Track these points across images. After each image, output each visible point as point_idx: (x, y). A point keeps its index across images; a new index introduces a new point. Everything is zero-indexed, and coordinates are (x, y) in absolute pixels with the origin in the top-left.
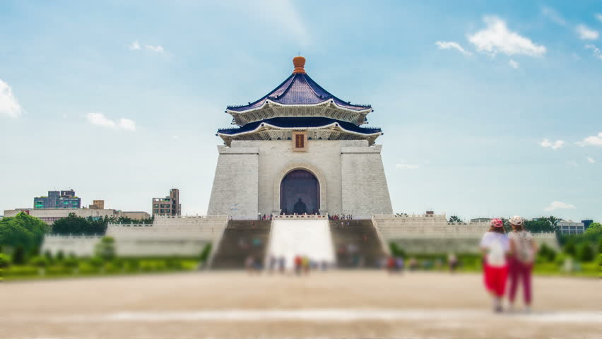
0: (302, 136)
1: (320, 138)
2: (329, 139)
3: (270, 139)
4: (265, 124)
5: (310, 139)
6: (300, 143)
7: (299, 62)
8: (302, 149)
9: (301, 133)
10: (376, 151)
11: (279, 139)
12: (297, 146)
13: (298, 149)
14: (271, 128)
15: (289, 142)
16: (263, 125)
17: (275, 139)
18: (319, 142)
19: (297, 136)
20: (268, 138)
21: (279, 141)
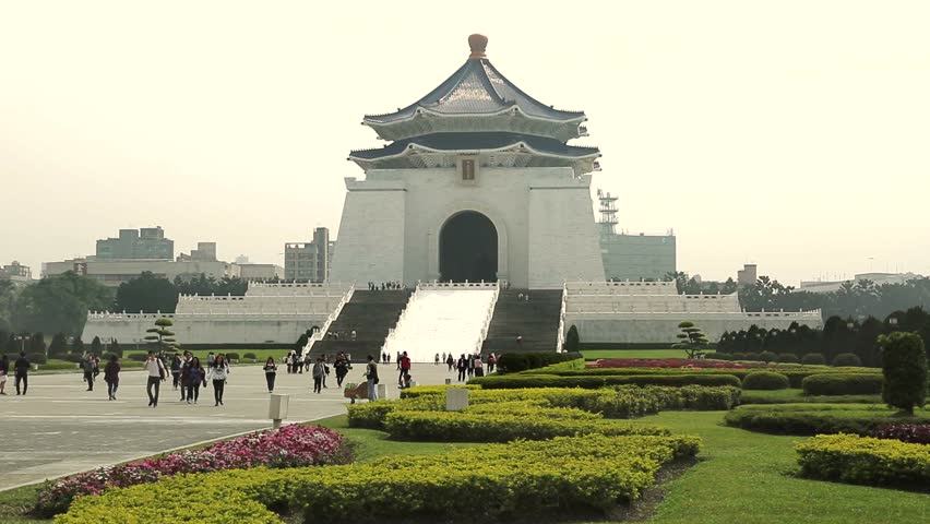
0: (472, 162)
1: (500, 165)
2: (514, 166)
3: (426, 167)
4: (415, 145)
5: (485, 166)
6: (468, 173)
7: (477, 43)
8: (473, 182)
9: (470, 158)
10: (582, 185)
11: (438, 166)
12: (465, 178)
13: (466, 182)
14: (424, 151)
15: (451, 171)
16: (411, 147)
17: (432, 167)
18: (500, 171)
19: (464, 162)
20: (421, 165)
21: (437, 171)
